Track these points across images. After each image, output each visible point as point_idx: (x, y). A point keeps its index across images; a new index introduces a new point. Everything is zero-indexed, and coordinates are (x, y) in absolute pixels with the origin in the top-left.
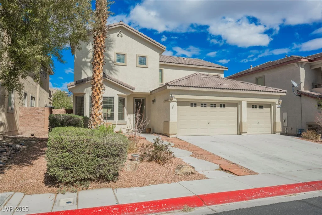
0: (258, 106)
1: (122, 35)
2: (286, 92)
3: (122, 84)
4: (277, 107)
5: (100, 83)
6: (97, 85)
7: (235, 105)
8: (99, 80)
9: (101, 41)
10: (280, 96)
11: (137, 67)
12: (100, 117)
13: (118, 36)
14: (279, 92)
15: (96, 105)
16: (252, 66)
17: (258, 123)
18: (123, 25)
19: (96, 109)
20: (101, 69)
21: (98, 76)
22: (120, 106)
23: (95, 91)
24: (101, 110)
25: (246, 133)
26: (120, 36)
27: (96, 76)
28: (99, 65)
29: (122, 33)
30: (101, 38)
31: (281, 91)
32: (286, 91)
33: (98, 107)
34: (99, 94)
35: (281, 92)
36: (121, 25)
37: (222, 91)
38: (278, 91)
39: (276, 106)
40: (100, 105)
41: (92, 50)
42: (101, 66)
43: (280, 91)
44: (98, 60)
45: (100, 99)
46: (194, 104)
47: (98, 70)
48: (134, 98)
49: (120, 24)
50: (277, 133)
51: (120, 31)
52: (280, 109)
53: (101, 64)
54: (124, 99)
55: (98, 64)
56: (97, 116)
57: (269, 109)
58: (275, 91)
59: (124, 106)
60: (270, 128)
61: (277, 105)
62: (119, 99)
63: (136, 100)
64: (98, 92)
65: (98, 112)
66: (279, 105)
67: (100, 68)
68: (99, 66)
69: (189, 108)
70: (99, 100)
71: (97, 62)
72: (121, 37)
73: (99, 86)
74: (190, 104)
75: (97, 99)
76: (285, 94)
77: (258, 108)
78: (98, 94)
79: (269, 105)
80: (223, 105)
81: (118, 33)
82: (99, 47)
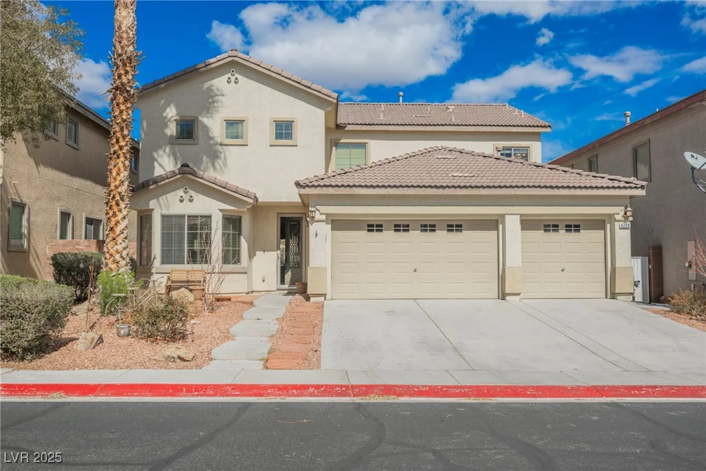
0: (562, 225)
1: (236, 79)
2: (642, 187)
3: (224, 188)
4: (620, 229)
5: (120, 193)
6: (114, 197)
7: (493, 224)
8: (116, 187)
9: (121, 112)
10: (631, 197)
11: (271, 146)
12: (117, 257)
13: (229, 82)
14: (625, 187)
15: (112, 235)
16: (629, 113)
17: (563, 271)
18: (236, 56)
19: (111, 242)
20: (121, 165)
21: (115, 179)
22: (229, 234)
23: (110, 208)
24: (121, 244)
25: (519, 294)
26: (233, 82)
27: (112, 180)
28: (118, 157)
29: (237, 75)
30: (121, 105)
31: (633, 185)
32: (644, 183)
33: (114, 239)
34: (117, 213)
35: (630, 187)
36: (231, 59)
37: (440, 192)
38: (622, 184)
39: (617, 224)
40: (119, 235)
41: (175, 118)
42: (122, 159)
43: (627, 185)
44: (116, 148)
45: (119, 222)
46: (375, 227)
47: (116, 168)
48: (278, 213)
49: (229, 56)
50: (618, 297)
51: (233, 71)
52: (628, 232)
53: (122, 155)
54: (240, 219)
55: (115, 156)
56: (111, 255)
57: (600, 233)
58: (616, 184)
59: (240, 234)
60: (604, 284)
61: (618, 221)
62: (223, 218)
63: (282, 218)
64: (116, 210)
65: (115, 249)
66: (625, 221)
67: (120, 163)
68: (118, 161)
69: (363, 234)
70: (116, 224)
71: (115, 152)
72: (236, 83)
73: (118, 198)
74: (366, 226)
75: (113, 223)
76: (642, 193)
77: (562, 232)
78: (115, 215)
79: (598, 224)
80: (455, 227)
81: (229, 75)
82: (117, 124)
